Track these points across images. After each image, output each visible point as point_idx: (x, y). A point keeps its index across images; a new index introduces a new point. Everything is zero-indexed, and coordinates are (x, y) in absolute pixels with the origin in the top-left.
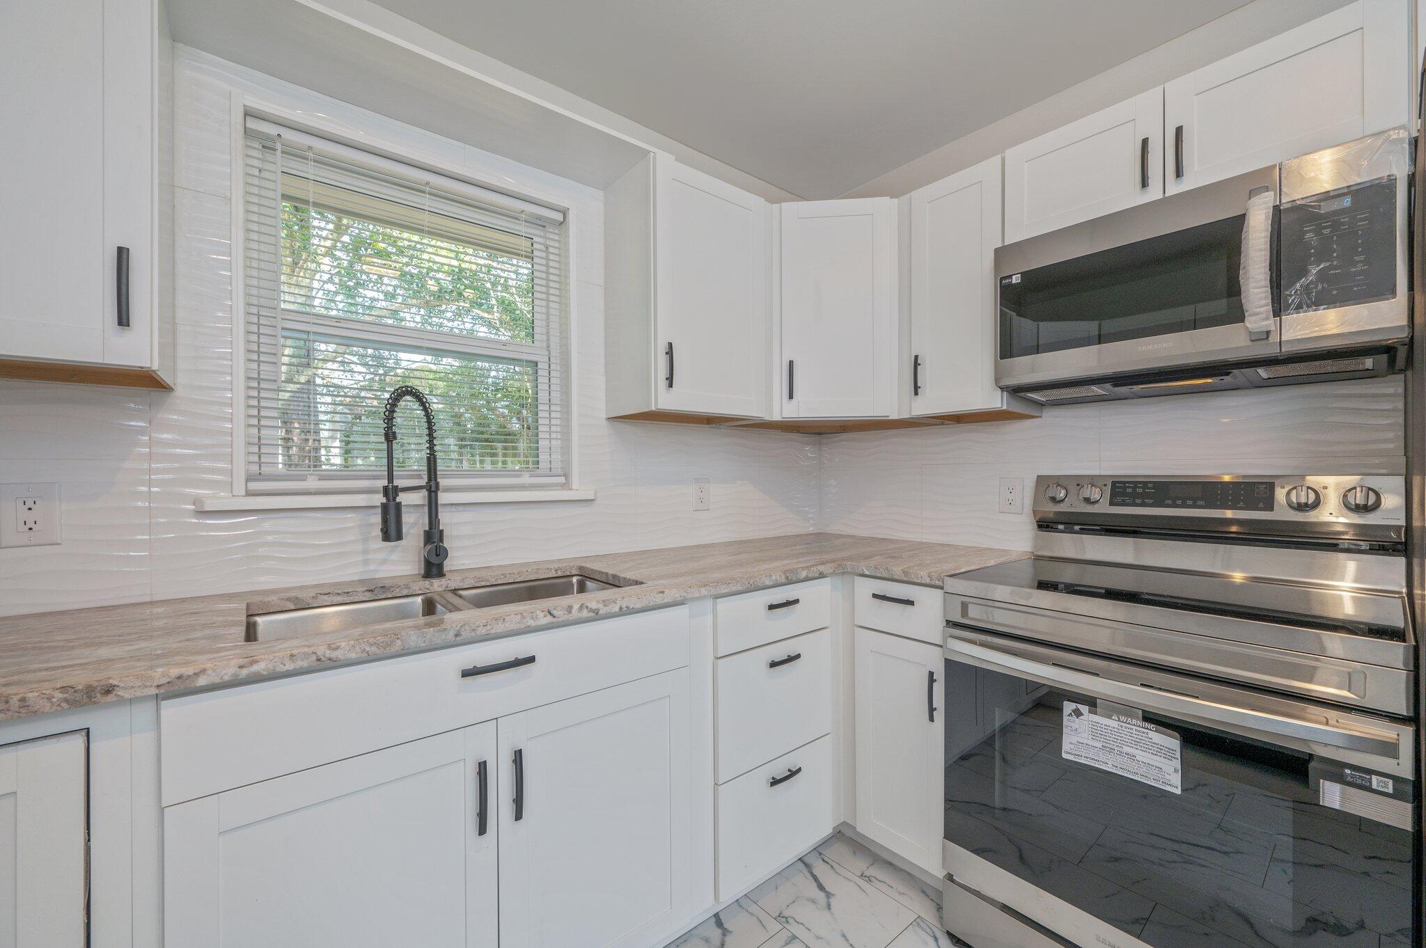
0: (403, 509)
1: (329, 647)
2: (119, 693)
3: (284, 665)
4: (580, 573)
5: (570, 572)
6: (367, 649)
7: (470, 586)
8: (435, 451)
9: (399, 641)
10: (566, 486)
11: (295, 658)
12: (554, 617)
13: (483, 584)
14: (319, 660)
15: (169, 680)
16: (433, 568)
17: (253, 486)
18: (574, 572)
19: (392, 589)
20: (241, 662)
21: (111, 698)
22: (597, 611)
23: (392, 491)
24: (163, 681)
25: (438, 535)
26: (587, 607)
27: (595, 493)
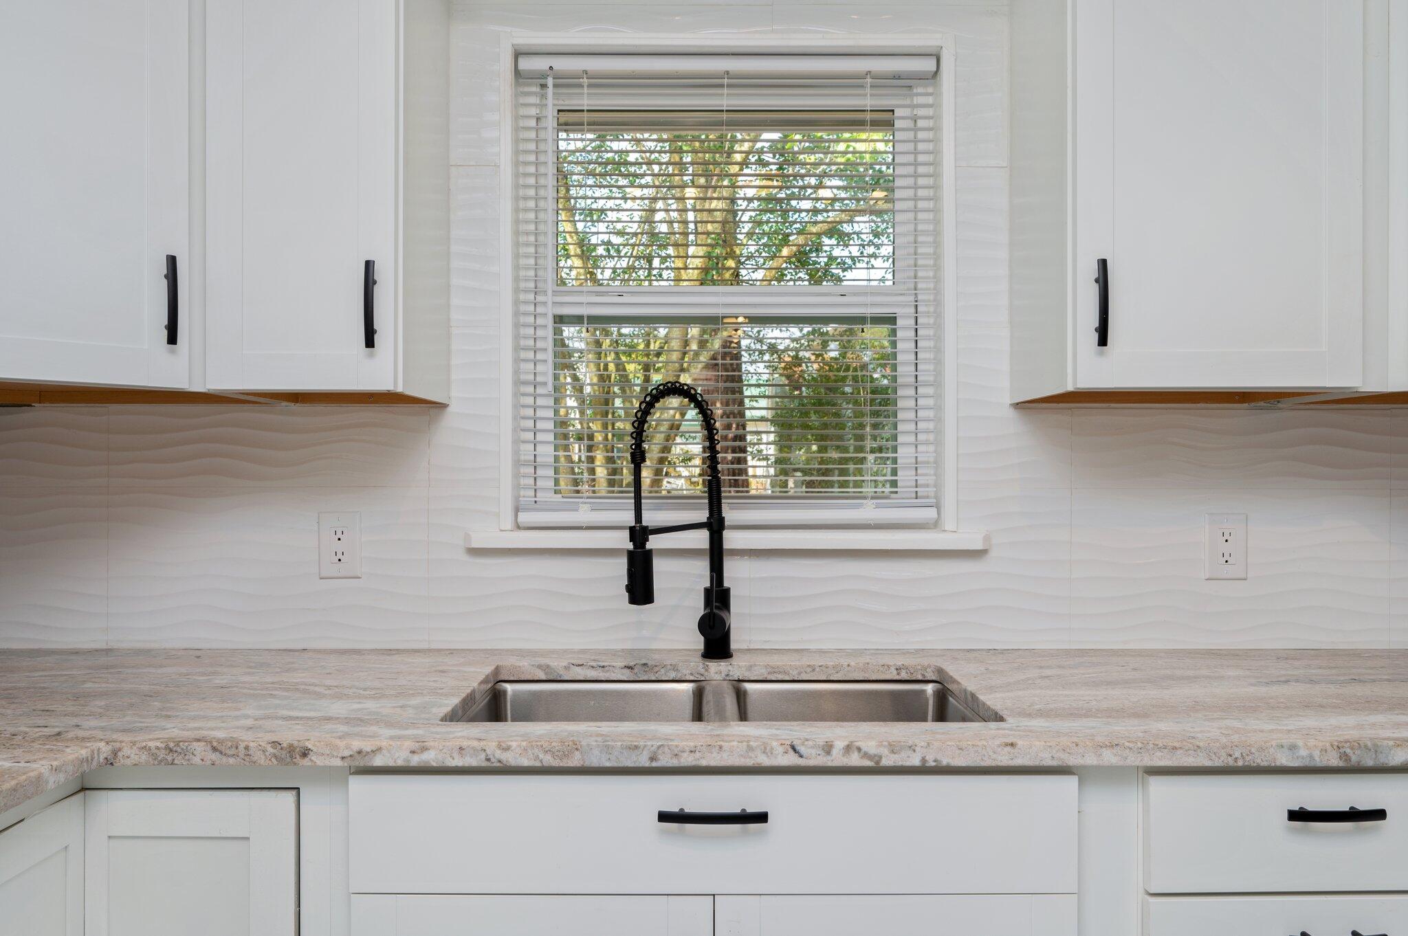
1: (499, 747)
2: (313, 758)
3: (453, 759)
4: (938, 679)
5: (923, 675)
6: (541, 756)
7: (761, 679)
8: (718, 472)
9: (577, 753)
11: (463, 752)
12: (801, 756)
13: (780, 677)
14: (488, 760)
15: (352, 753)
17: (526, 516)
18: (930, 676)
19: (657, 669)
20: (413, 745)
21: (306, 762)
22: (877, 758)
23: (639, 534)
24: (347, 753)
25: (717, 597)
26: (859, 749)
27: (987, 538)
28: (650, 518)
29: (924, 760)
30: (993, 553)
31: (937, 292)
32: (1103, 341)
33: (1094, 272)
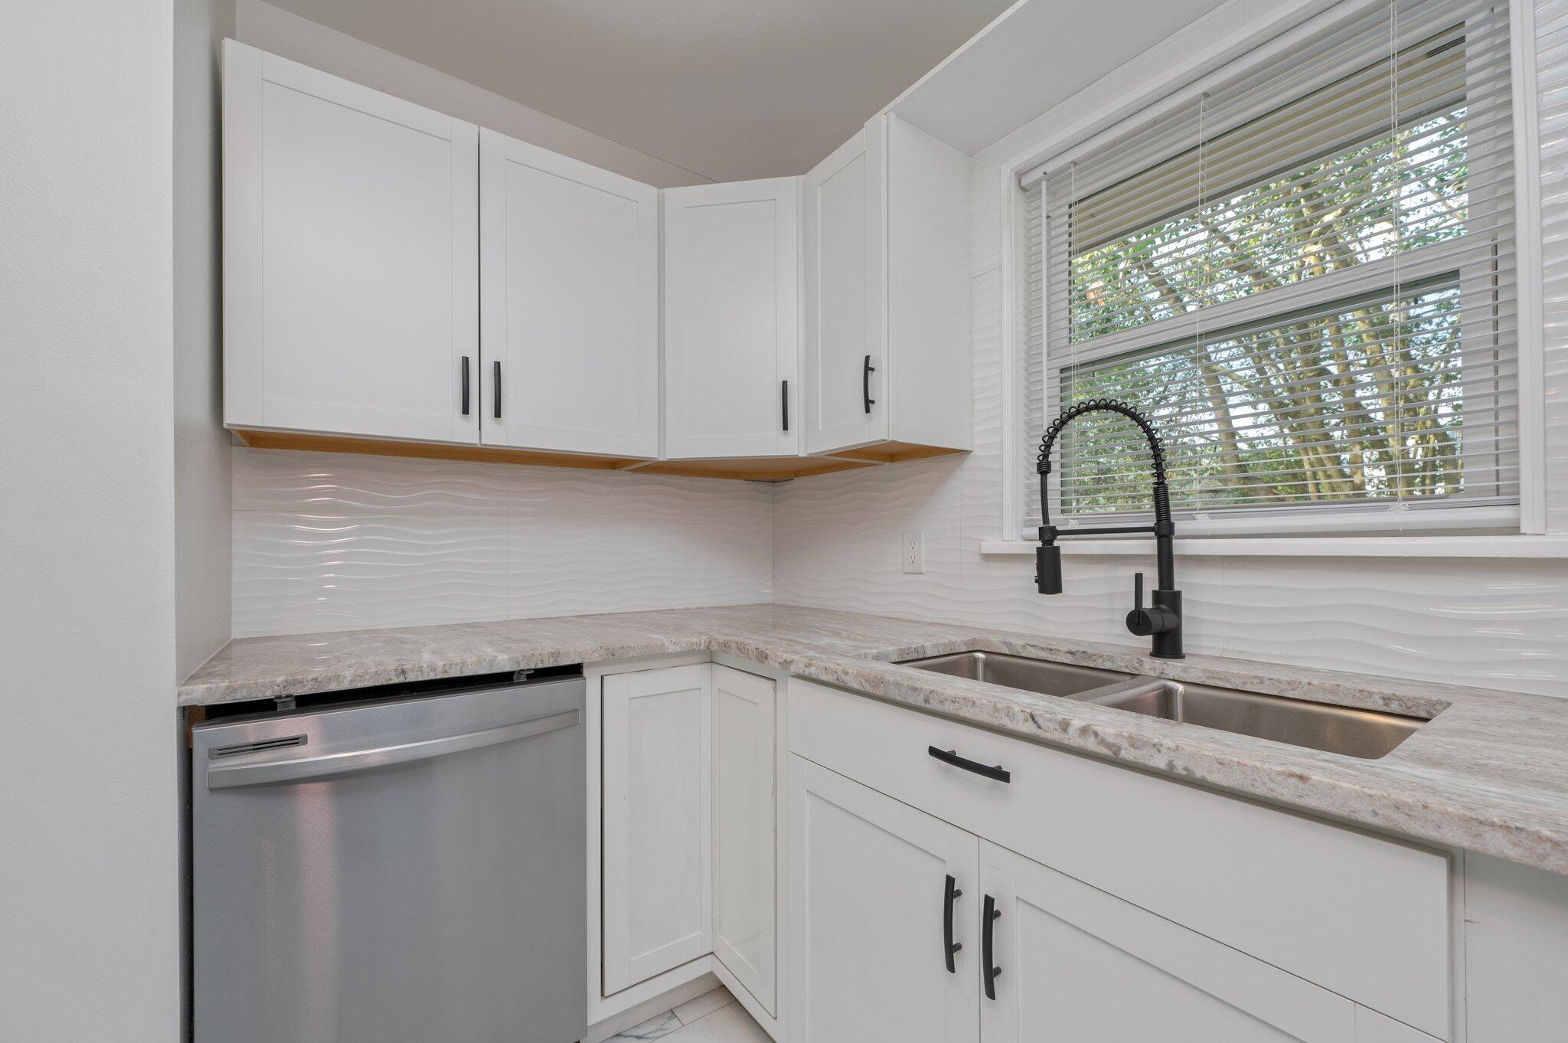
7: (1196, 682)
12: (1040, 728)
19: (1095, 657)
22: (1114, 748)
23: (1048, 534)
24: (781, 661)
25: (1167, 599)
26: (1096, 734)
29: (1170, 764)
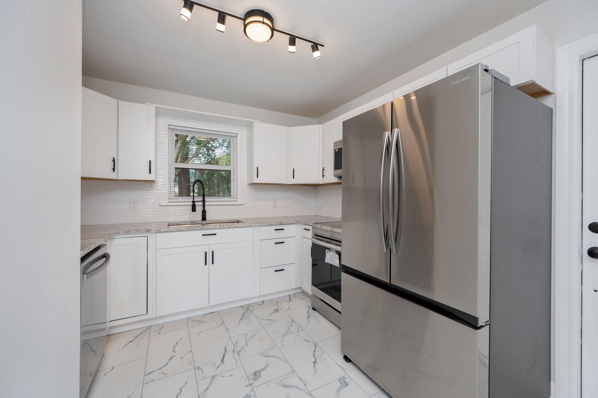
0: (196, 206)
6: (186, 229)
7: (211, 223)
9: (191, 228)
10: (237, 201)
12: (220, 227)
13: (214, 223)
15: (158, 230)
16: (204, 218)
17: (170, 200)
19: (195, 222)
20: (167, 228)
21: (151, 231)
23: (194, 202)
24: (156, 230)
25: (204, 212)
26: (228, 225)
27: (244, 203)
28: (195, 200)
30: (245, 204)
31: (237, 167)
32: (257, 177)
33: (256, 168)
